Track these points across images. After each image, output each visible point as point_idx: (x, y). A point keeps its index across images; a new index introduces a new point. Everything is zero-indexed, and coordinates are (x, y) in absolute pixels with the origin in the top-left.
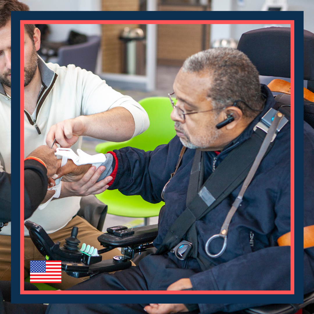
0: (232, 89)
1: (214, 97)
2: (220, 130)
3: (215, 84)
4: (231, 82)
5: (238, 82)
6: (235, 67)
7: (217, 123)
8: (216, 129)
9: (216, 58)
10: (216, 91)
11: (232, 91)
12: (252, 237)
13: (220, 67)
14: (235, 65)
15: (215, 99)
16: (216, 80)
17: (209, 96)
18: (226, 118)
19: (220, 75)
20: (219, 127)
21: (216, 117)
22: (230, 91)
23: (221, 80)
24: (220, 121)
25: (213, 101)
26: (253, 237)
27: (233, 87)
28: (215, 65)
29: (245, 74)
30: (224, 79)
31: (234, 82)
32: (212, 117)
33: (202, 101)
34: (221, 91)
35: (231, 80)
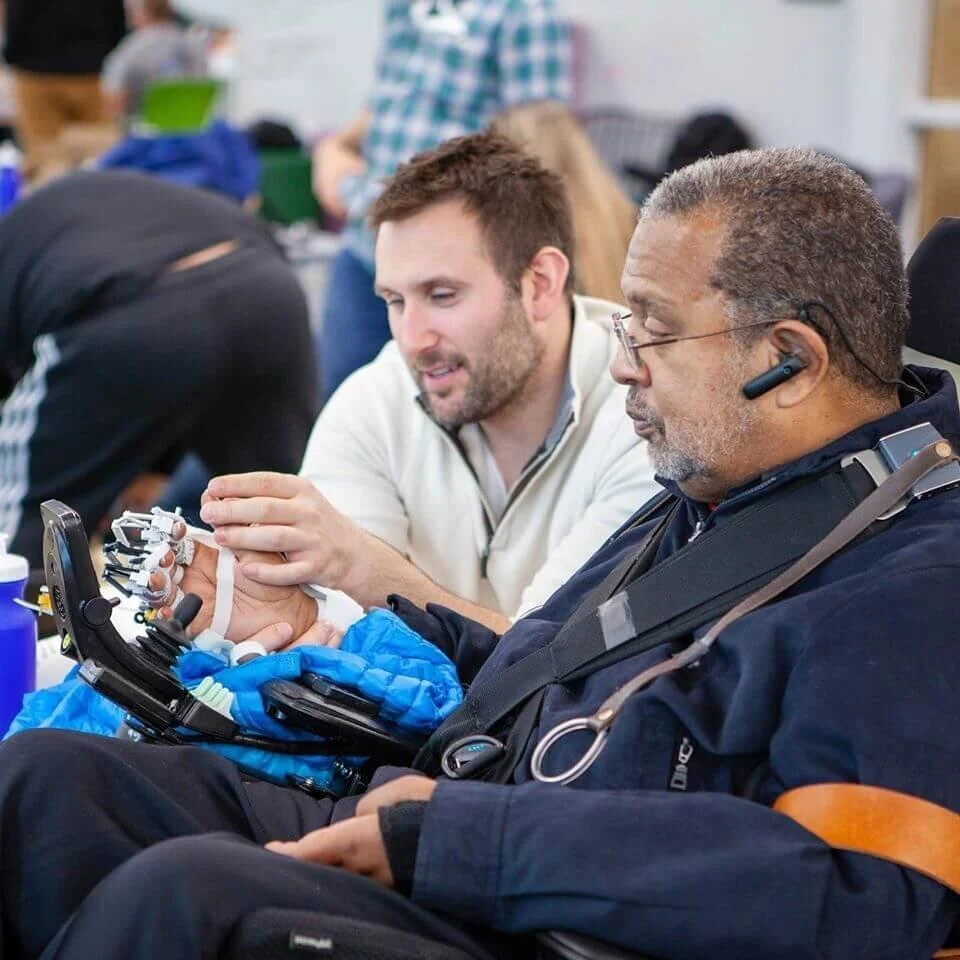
0: (791, 263)
1: (733, 287)
2: (754, 407)
3: (734, 246)
4: (788, 242)
5: (810, 243)
6: (805, 198)
7: (743, 380)
8: (742, 400)
9: (746, 170)
10: (735, 268)
11: (789, 269)
12: (684, 757)
13: (754, 197)
14: (807, 191)
15: (734, 294)
16: (737, 234)
17: (716, 285)
18: (775, 362)
19: (750, 217)
20: (753, 393)
21: (739, 359)
22: (781, 269)
23: (754, 235)
24: (755, 374)
25: (729, 299)
26: (687, 757)
27: (795, 259)
28: (740, 190)
29: (837, 218)
30: (763, 231)
31: (795, 240)
32: (727, 356)
33: (697, 299)
34: (753, 269)
35: (785, 233)
